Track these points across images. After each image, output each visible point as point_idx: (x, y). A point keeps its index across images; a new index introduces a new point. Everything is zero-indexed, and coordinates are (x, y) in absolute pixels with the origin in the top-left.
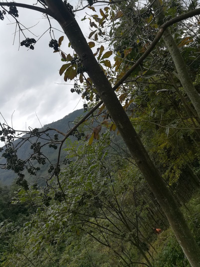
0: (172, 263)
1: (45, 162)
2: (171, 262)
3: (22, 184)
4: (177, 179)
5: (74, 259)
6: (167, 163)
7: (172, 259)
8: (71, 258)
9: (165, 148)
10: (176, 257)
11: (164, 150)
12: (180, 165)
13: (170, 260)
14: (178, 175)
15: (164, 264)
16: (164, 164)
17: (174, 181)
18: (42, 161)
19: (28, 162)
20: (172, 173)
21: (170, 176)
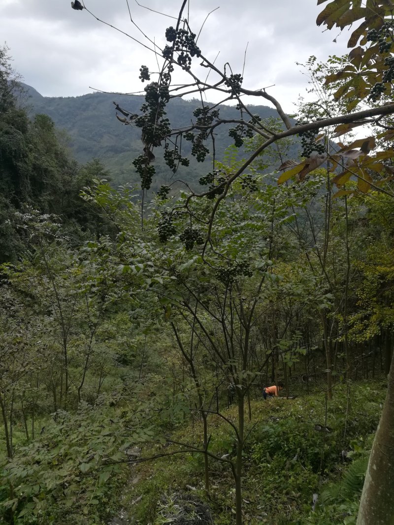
0: (267, 451)
1: (203, 157)
2: (268, 449)
3: (143, 171)
4: (364, 339)
5: (121, 340)
6: (367, 302)
7: (272, 445)
8: (117, 335)
9: (382, 277)
10: (281, 448)
11: (379, 278)
12: (387, 321)
13: (268, 445)
14: (370, 333)
15: (255, 443)
16: (360, 299)
17: (356, 337)
18: (200, 152)
19: (177, 136)
20: (361, 323)
21: (355, 326)
